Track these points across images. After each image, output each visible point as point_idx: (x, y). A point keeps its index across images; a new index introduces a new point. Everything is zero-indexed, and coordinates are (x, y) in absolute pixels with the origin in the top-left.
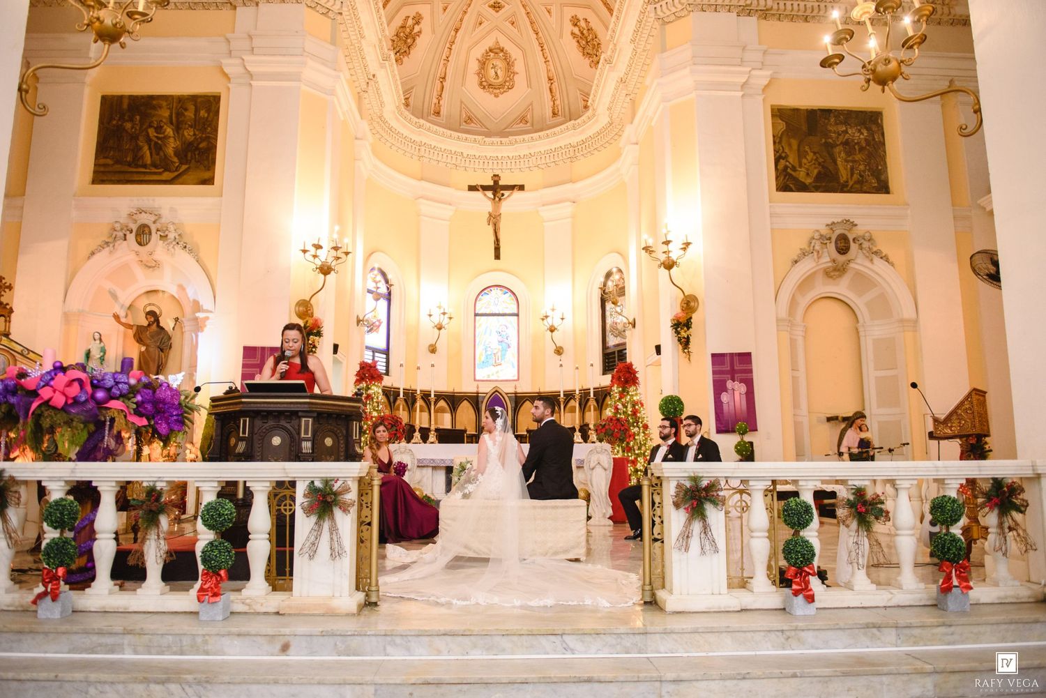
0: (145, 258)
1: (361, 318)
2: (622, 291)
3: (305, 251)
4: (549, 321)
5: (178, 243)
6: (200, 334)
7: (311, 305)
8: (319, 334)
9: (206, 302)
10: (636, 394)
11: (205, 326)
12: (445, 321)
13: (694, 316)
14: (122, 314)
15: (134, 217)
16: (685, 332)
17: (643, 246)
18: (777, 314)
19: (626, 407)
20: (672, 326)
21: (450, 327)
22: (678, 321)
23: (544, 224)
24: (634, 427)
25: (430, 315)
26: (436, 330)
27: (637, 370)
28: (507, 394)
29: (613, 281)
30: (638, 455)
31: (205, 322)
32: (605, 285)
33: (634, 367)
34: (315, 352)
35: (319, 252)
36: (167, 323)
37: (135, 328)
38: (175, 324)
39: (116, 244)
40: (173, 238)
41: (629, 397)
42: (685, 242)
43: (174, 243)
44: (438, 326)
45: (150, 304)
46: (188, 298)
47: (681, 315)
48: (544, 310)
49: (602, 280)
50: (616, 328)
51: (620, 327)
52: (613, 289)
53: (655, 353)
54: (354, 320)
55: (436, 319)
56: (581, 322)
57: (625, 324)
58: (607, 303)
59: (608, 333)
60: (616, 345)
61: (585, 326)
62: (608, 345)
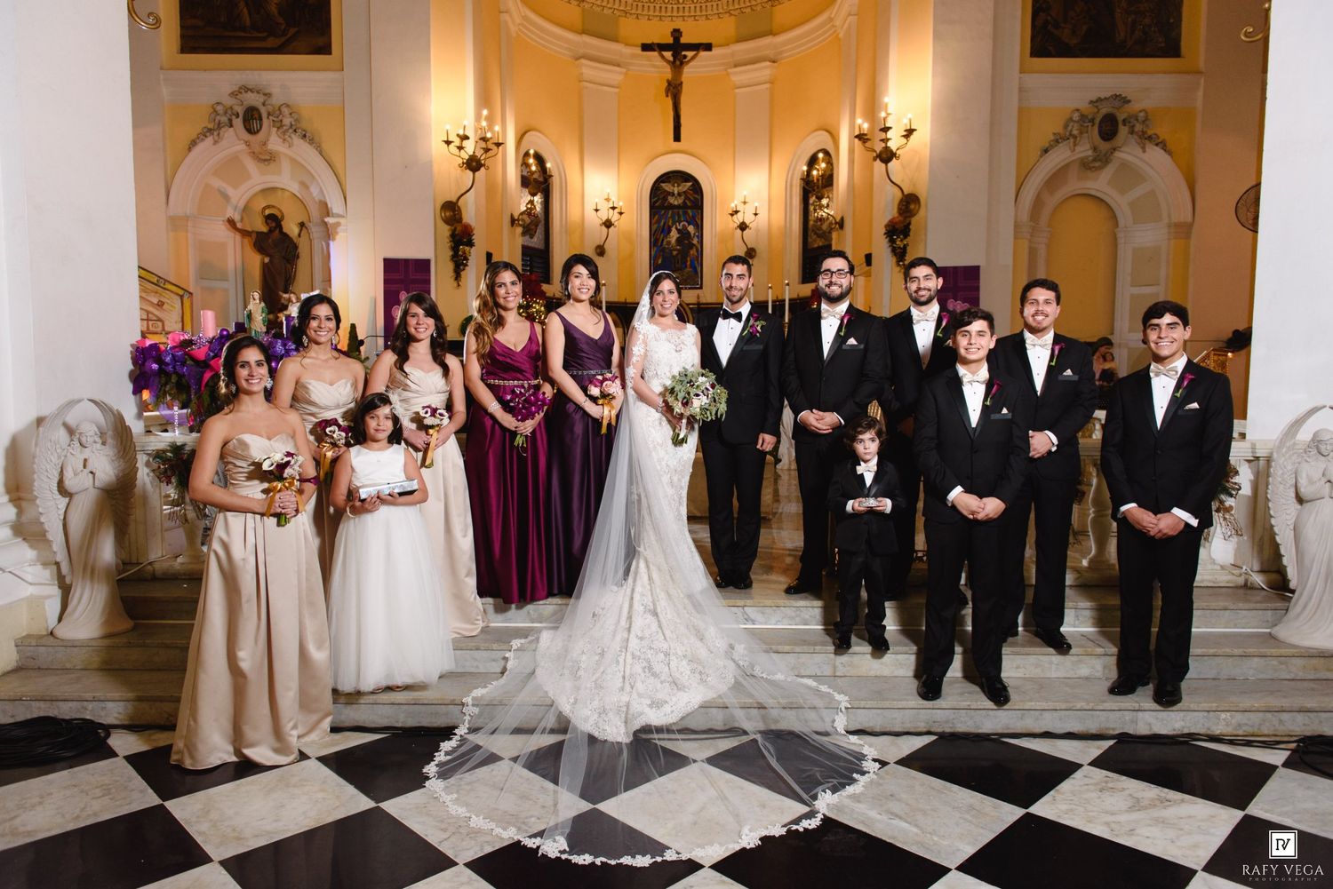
0: (257, 149)
1: (516, 218)
2: (828, 180)
3: (448, 143)
4: (739, 218)
5: (295, 131)
6: (331, 243)
7: (459, 208)
8: (470, 244)
9: (336, 205)
11: (337, 233)
12: (614, 217)
13: (914, 220)
14: (237, 218)
15: (239, 96)
16: (902, 241)
17: (857, 133)
18: (1016, 216)
20: (885, 234)
21: (621, 224)
22: (894, 227)
23: (737, 91)
25: (597, 210)
26: (604, 227)
28: (688, 305)
29: (818, 170)
31: (336, 228)
32: (809, 172)
34: (467, 265)
35: (465, 143)
36: (291, 228)
37: (254, 236)
38: (301, 231)
39: (221, 132)
40: (289, 124)
42: (908, 128)
43: (291, 131)
44: (607, 223)
45: (268, 207)
46: (314, 198)
47: (897, 220)
48: (733, 205)
49: (805, 168)
50: (820, 229)
51: (825, 227)
52: (818, 180)
53: (865, 264)
54: (507, 220)
55: (604, 215)
56: (778, 218)
57: (831, 223)
58: (810, 195)
59: (809, 233)
60: (819, 248)
61: (783, 223)
62: (809, 247)
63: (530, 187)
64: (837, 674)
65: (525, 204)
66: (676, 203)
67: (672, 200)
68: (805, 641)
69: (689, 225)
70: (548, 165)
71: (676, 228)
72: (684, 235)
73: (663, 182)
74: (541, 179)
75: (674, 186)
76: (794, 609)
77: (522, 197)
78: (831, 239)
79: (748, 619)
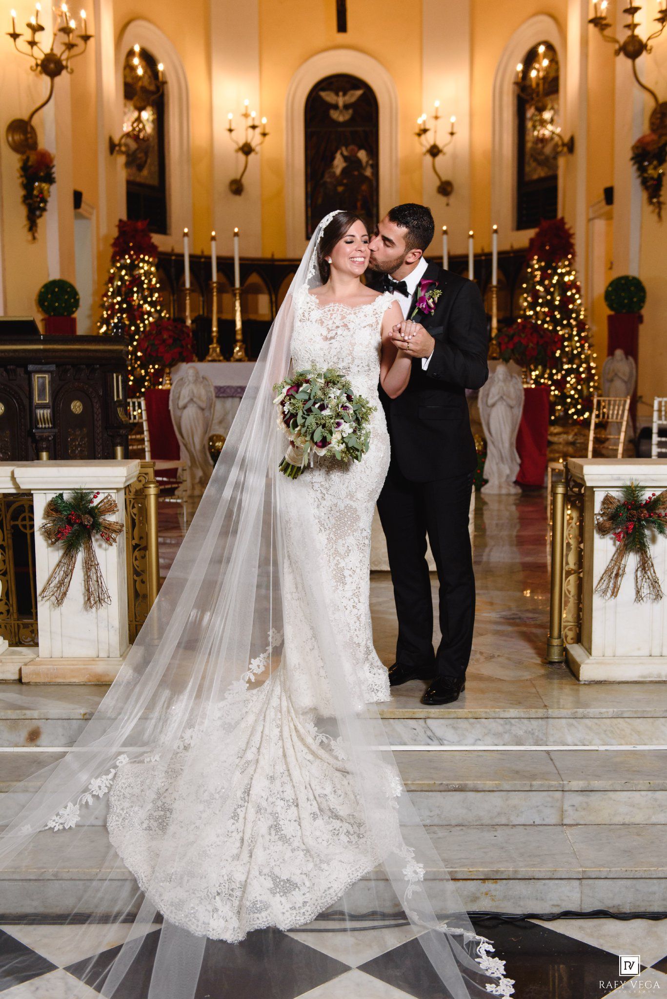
1: (117, 143)
2: (552, 85)
3: (15, 36)
4: (428, 140)
7: (32, 127)
8: (50, 179)
10: (569, 273)
12: (255, 139)
16: (656, 169)
17: (592, 16)
19: (552, 294)
20: (633, 159)
21: (264, 148)
22: (644, 149)
24: (563, 327)
25: (231, 130)
26: (241, 156)
27: (571, 232)
29: (538, 71)
30: (569, 372)
32: (525, 74)
33: (567, 226)
34: (45, 209)
35: (40, 36)
41: (556, 278)
44: (246, 149)
47: (650, 139)
48: (420, 121)
49: (520, 67)
50: (541, 153)
51: (548, 150)
52: (538, 85)
53: (603, 203)
54: (104, 147)
55: (242, 136)
56: (483, 138)
57: (556, 145)
58: (527, 106)
59: (527, 157)
60: (541, 180)
61: (489, 146)
62: (527, 179)
63: (135, 98)
64: (566, 821)
65: (130, 123)
66: (341, 119)
67: (335, 115)
68: (517, 772)
69: (360, 148)
70: (161, 67)
71: (342, 154)
72: (352, 163)
73: (323, 90)
74: (152, 88)
75: (337, 95)
76: (501, 721)
77: (125, 113)
78: (555, 168)
79: (432, 738)
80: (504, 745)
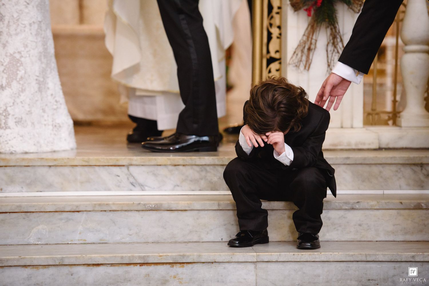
79: (134, 184)
80: (200, 190)
